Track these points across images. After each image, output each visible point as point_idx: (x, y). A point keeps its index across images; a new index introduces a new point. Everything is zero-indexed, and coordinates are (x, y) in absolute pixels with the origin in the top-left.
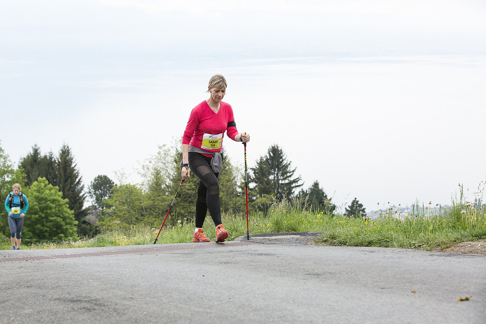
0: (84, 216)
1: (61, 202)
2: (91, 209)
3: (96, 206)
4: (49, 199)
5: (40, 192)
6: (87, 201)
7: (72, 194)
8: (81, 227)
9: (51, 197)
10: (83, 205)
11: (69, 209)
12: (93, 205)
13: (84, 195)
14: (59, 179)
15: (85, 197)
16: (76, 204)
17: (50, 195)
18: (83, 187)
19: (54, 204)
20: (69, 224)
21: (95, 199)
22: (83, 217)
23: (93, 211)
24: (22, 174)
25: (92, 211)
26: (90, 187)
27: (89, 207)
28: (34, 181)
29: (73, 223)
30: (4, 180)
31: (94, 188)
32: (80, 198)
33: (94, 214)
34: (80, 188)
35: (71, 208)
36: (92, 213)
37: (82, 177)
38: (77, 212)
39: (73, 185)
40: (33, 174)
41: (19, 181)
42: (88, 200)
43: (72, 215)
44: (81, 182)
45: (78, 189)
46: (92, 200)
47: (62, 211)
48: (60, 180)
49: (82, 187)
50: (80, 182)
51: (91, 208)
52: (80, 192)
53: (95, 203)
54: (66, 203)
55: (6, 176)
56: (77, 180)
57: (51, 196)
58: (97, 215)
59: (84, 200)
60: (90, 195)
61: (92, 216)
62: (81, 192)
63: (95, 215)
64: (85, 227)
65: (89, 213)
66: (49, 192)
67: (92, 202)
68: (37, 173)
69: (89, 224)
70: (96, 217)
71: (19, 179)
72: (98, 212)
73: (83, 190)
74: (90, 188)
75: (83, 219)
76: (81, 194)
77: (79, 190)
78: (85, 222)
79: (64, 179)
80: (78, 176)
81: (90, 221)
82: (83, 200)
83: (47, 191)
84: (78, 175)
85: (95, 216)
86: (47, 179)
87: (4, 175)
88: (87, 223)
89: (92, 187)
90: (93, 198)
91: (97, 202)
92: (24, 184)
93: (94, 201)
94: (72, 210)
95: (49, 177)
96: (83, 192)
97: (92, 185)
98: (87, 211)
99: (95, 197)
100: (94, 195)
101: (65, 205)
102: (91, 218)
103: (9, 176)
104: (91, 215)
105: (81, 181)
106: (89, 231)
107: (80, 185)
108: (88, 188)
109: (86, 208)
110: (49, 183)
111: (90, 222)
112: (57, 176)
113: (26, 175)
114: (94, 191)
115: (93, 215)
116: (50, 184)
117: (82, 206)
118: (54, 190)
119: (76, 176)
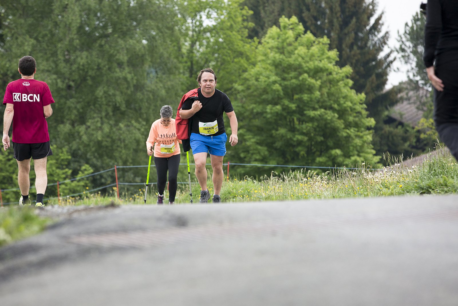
0: (388, 107)
1: (334, 73)
2: (407, 89)
3: (417, 81)
4: (307, 67)
5: (286, 52)
6: (396, 69)
7: (360, 54)
8: (383, 132)
9: (311, 63)
10: (387, 80)
11: (353, 91)
12: (411, 80)
13: (388, 55)
14: (329, 19)
15: (391, 62)
16: (370, 79)
17: (307, 59)
18: (386, 37)
19: (316, 80)
20: (354, 127)
21: (414, 64)
22: (387, 109)
23: (411, 93)
24: (241, 9)
25: (407, 94)
26: (403, 36)
27: (400, 84)
28: (271, 27)
29: (364, 124)
30: (201, 25)
31: (412, 40)
32: (380, 63)
33: (412, 101)
34: (379, 39)
35: (358, 88)
36: (409, 99)
37: (383, 13)
38: (372, 96)
39: (362, 33)
40: (266, 8)
41: (234, 26)
42: (398, 69)
43: (361, 104)
44: (383, 24)
45: (373, 42)
46: (408, 67)
47: (337, 96)
48: (331, 22)
49: (383, 37)
50: (379, 27)
51: (405, 86)
52: (380, 49)
53: (414, 76)
54: (347, 77)
55: (203, 15)
56: (372, 21)
57: (310, 60)
58: (420, 102)
59: (388, 69)
60: (403, 56)
61: (408, 106)
62: (382, 50)
63: (414, 103)
64: (390, 133)
65: (402, 99)
66: (307, 51)
67: (408, 71)
68: (276, 8)
69: (401, 124)
70: (418, 108)
71: (234, 21)
72: (422, 97)
73: (385, 43)
74: (404, 39)
75: (386, 113)
76: (381, 55)
77: (378, 45)
78: (390, 121)
79: (340, 19)
80: (374, 10)
81: (404, 116)
82: (386, 68)
83: (300, 48)
84: (375, 8)
85: (416, 106)
86: (301, 20)
87: (199, 12)
88: (397, 123)
89: (408, 37)
90: (411, 64)
91: (419, 73)
92: (246, 32)
93: (412, 69)
94: (361, 93)
95: (305, 14)
96: (386, 50)
97: (408, 32)
98: (397, 94)
99: (415, 59)
100: (412, 56)
101: (343, 80)
102: (406, 109)
103: (212, 16)
104: (405, 103)
105: (381, 22)
106: (401, 142)
107: (379, 32)
108: (399, 39)
109: (394, 87)
110: (306, 29)
111: (404, 121)
112: (324, 14)
113: (251, 12)
114: (411, 45)
115: (410, 104)
116: (308, 32)
117: (384, 83)
118: (318, 46)
119: (369, 11)
